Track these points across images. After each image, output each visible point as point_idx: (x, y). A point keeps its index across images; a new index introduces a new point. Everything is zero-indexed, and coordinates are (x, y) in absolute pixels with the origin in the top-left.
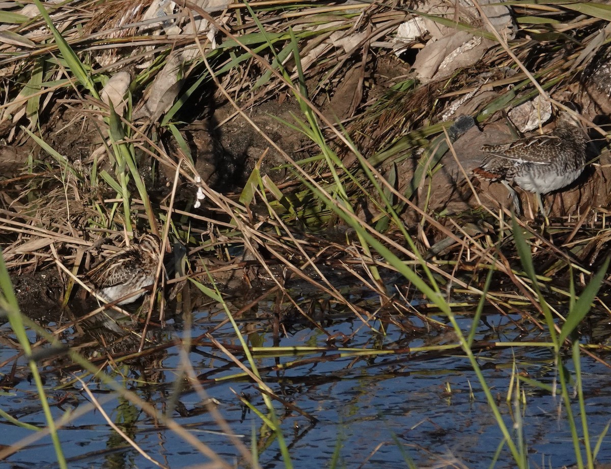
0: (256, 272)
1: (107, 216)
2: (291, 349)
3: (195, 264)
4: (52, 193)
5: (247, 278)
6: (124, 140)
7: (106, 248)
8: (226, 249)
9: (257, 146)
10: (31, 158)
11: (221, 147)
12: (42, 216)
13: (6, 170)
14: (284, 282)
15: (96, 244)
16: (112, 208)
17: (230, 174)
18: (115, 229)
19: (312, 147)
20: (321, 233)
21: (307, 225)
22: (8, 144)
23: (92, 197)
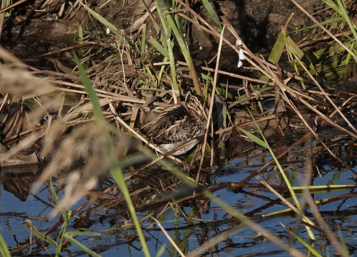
0: (287, 121)
1: (156, 78)
2: (325, 187)
3: (234, 117)
4: (109, 59)
5: (280, 127)
6: (170, 10)
7: (157, 105)
8: (259, 102)
9: (276, 12)
10: (81, 29)
11: (245, 14)
12: (101, 79)
13: (60, 40)
14: (316, 129)
15: (149, 102)
16: (160, 70)
17: (253, 37)
18: (163, 89)
19: (324, 12)
20: (338, 85)
21: (326, 79)
22: (59, 18)
23: (143, 61)
